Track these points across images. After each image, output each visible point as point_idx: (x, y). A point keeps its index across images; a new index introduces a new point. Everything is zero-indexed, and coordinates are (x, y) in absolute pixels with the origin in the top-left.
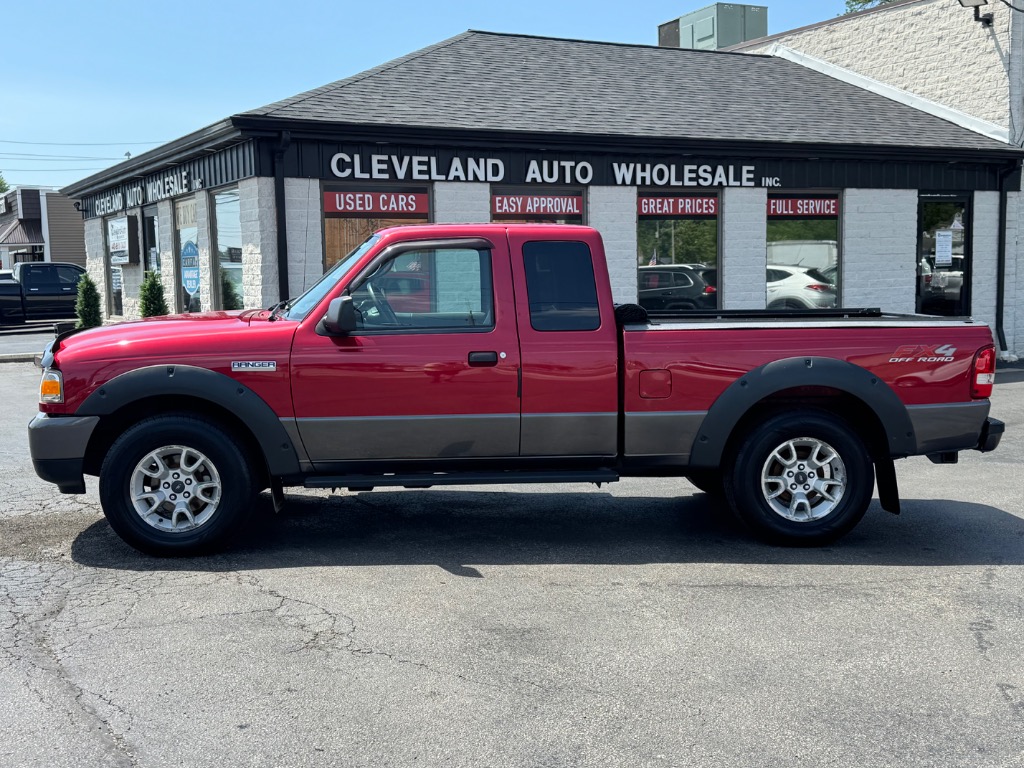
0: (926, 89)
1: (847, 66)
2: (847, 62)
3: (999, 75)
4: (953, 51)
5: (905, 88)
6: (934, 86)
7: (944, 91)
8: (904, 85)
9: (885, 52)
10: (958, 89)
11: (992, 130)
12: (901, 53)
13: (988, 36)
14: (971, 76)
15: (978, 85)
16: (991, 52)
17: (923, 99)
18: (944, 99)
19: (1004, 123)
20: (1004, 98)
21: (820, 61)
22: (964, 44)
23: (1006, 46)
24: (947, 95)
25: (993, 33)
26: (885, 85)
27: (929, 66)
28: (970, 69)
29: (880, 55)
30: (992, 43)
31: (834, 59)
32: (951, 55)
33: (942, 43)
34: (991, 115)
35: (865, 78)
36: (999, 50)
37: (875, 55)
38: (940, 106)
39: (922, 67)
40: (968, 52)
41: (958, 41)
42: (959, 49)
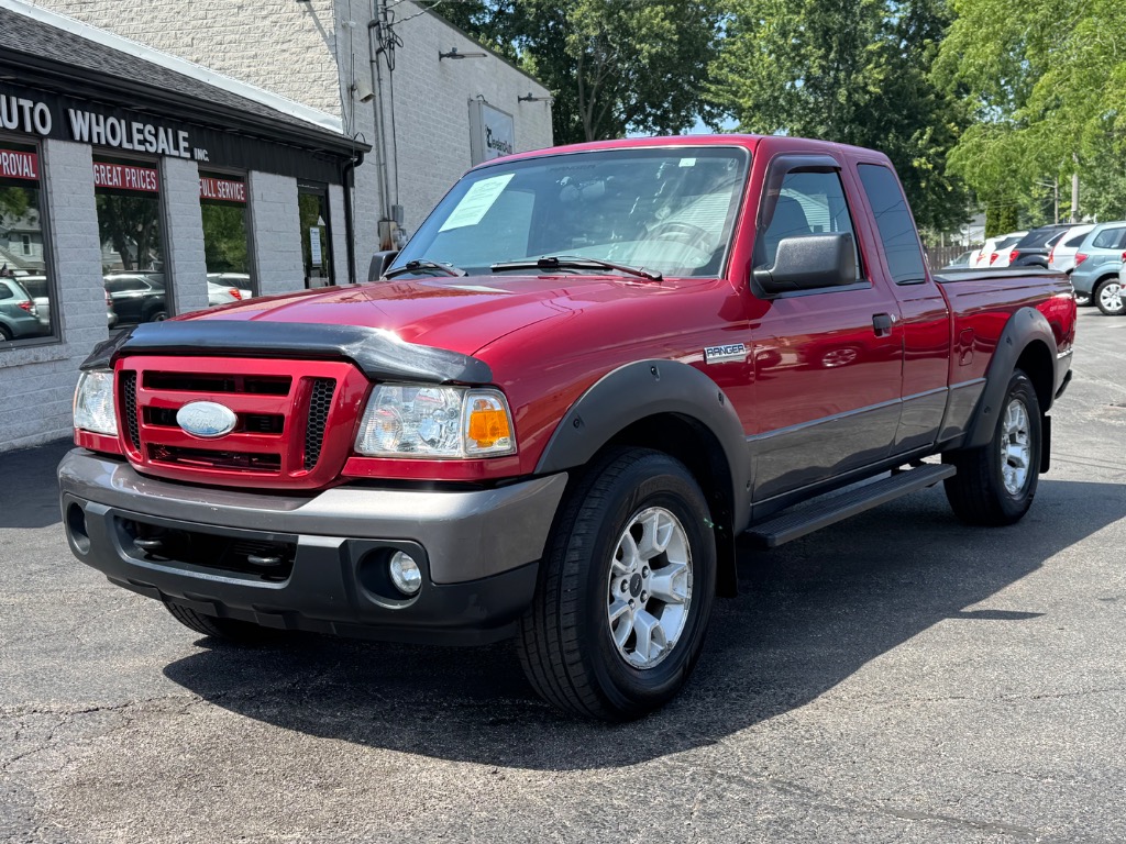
0: (227, 64)
1: (106, 26)
2: (105, 21)
3: (323, 58)
4: (259, 23)
5: (197, 61)
6: (238, 61)
7: (253, 69)
8: (195, 58)
9: (162, 15)
10: (271, 68)
11: (323, 118)
12: (186, 19)
13: (304, 12)
14: (287, 55)
15: (297, 66)
16: (310, 31)
17: (223, 76)
18: (254, 79)
19: (334, 112)
20: (333, 84)
21: (61, 16)
22: (274, 18)
23: (329, 24)
24: (257, 74)
25: (311, 10)
26: (167, 55)
27: (228, 38)
28: (285, 46)
29: (154, 18)
30: (310, 21)
31: (83, 15)
32: (258, 28)
33: (242, 14)
34: (318, 101)
35: (136, 43)
36: (320, 28)
37: (147, 17)
38: (248, 85)
39: (219, 38)
40: (281, 27)
41: (264, 13)
42: (267, 22)
